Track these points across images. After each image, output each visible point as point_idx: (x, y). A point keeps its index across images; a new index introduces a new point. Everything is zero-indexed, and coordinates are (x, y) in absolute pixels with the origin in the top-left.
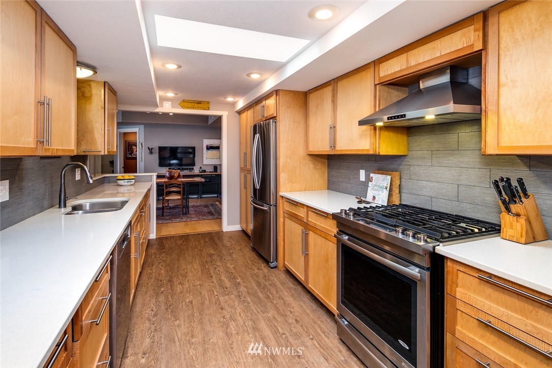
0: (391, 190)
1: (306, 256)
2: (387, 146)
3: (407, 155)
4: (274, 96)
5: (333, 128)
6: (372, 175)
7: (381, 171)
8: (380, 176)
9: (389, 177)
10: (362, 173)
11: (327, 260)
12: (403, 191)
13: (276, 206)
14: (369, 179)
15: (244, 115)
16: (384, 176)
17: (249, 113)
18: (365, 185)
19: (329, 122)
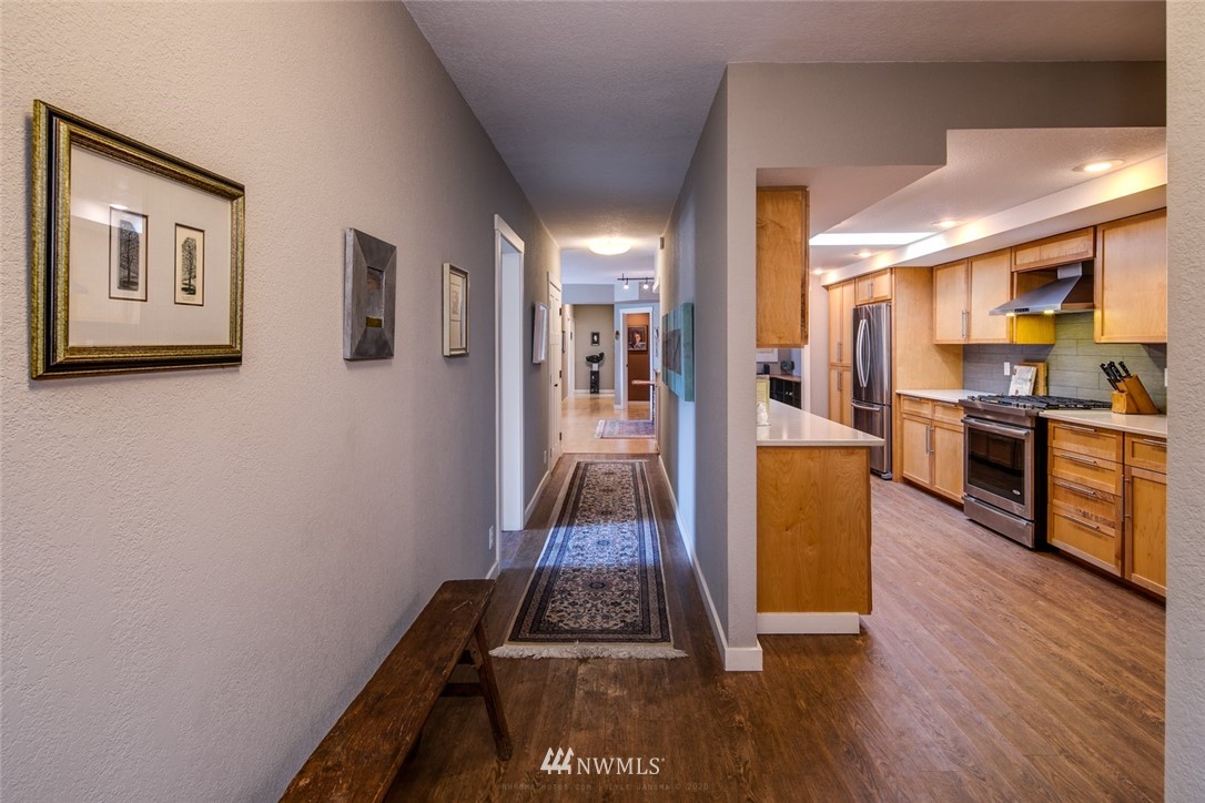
0: (1036, 383)
1: (932, 454)
2: (1027, 334)
3: (1053, 345)
4: (888, 274)
5: (968, 314)
6: (1016, 367)
7: (1028, 362)
8: (1023, 368)
9: (1034, 369)
10: (1007, 366)
11: (955, 452)
12: (1051, 383)
13: (891, 406)
14: (1013, 372)
15: (836, 292)
16: (1028, 368)
17: (849, 289)
18: (1009, 379)
19: (963, 307)
